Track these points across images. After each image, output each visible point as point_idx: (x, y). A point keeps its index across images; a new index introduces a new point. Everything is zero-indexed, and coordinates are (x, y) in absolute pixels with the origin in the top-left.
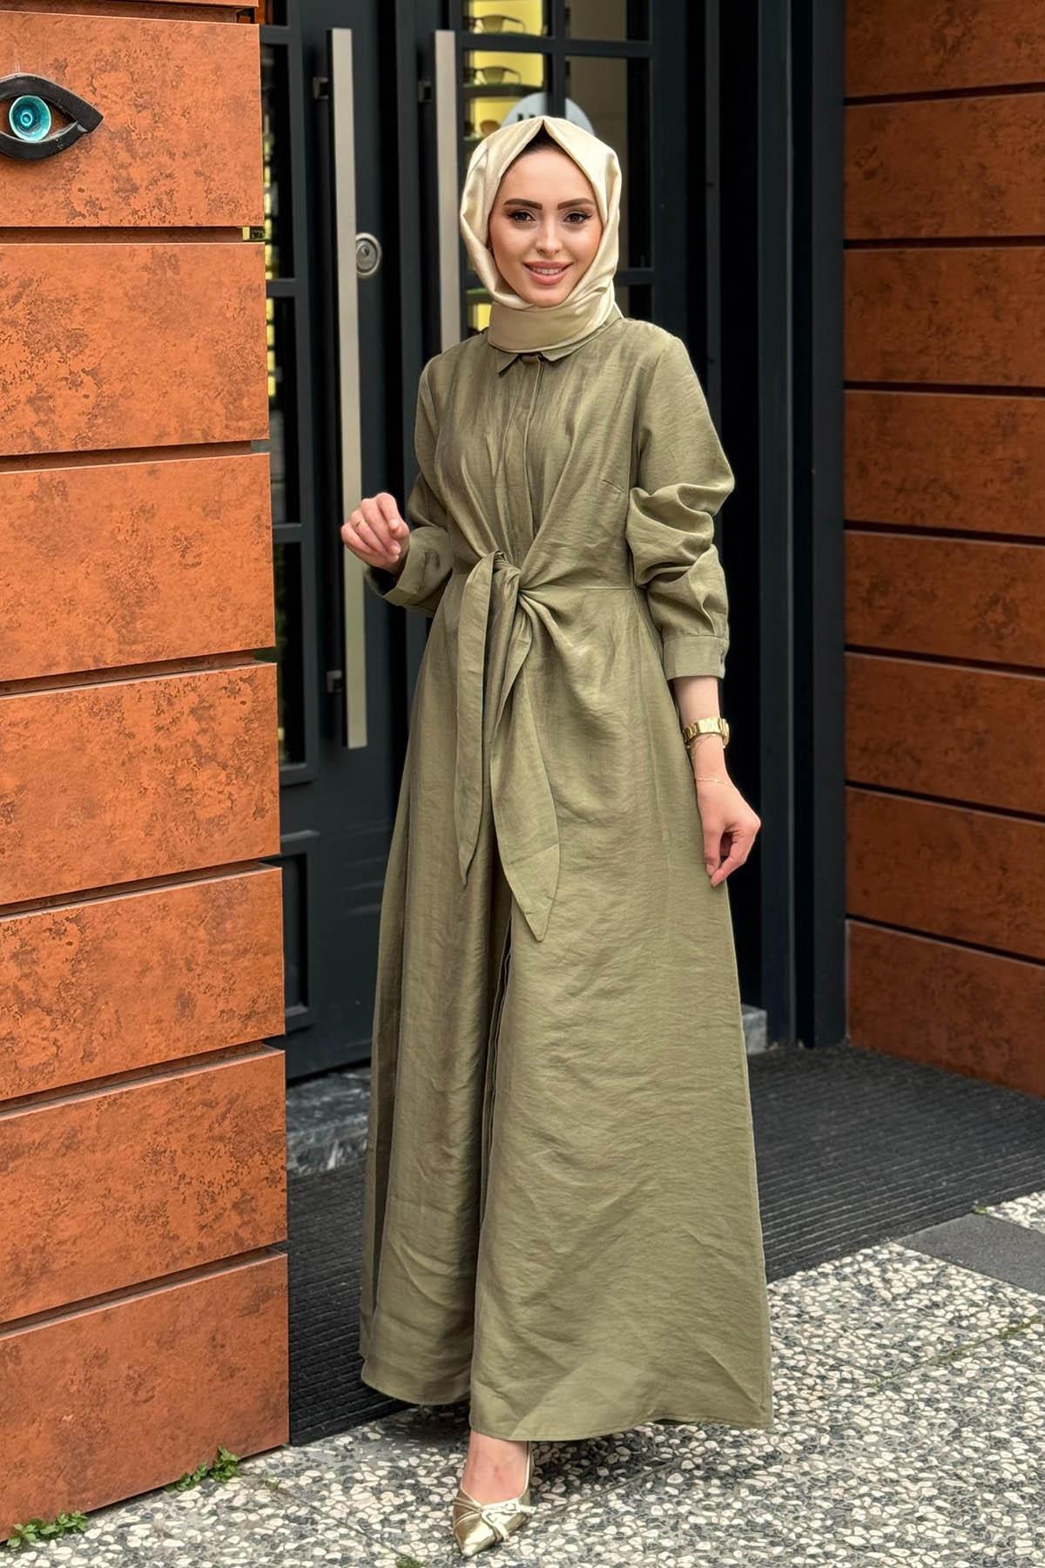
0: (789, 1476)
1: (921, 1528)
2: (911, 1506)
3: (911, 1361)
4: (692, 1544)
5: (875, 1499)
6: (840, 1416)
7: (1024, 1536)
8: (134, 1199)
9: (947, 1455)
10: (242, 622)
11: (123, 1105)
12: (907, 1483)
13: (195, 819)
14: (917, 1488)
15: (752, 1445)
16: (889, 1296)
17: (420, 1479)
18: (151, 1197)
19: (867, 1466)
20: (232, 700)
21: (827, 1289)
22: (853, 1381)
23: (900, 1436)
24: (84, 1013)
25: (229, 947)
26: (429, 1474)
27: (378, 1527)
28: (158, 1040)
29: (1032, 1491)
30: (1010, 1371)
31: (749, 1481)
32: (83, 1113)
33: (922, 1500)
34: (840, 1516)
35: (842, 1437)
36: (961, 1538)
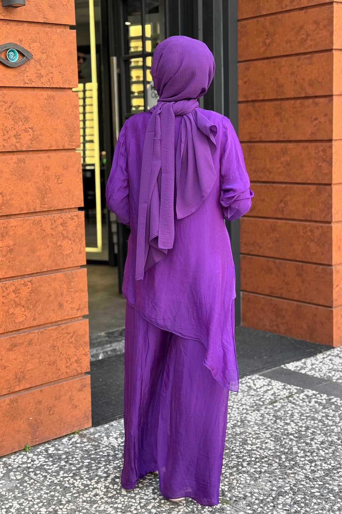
0: (229, 433)
1: (267, 445)
2: (263, 440)
3: (262, 404)
5: (253, 438)
6: (243, 418)
7: (295, 447)
8: (48, 359)
9: (273, 427)
11: (45, 333)
12: (262, 434)
13: (62, 254)
14: (265, 435)
16: (255, 388)
18: (53, 358)
19: (251, 430)
20: (72, 221)
22: (246, 409)
23: (260, 422)
24: (33, 307)
25: (72, 290)
27: (117, 447)
28: (53, 315)
29: (297, 435)
30: (290, 406)
32: (33, 335)
33: (266, 438)
34: (244, 442)
35: (244, 423)
36: (278, 447)
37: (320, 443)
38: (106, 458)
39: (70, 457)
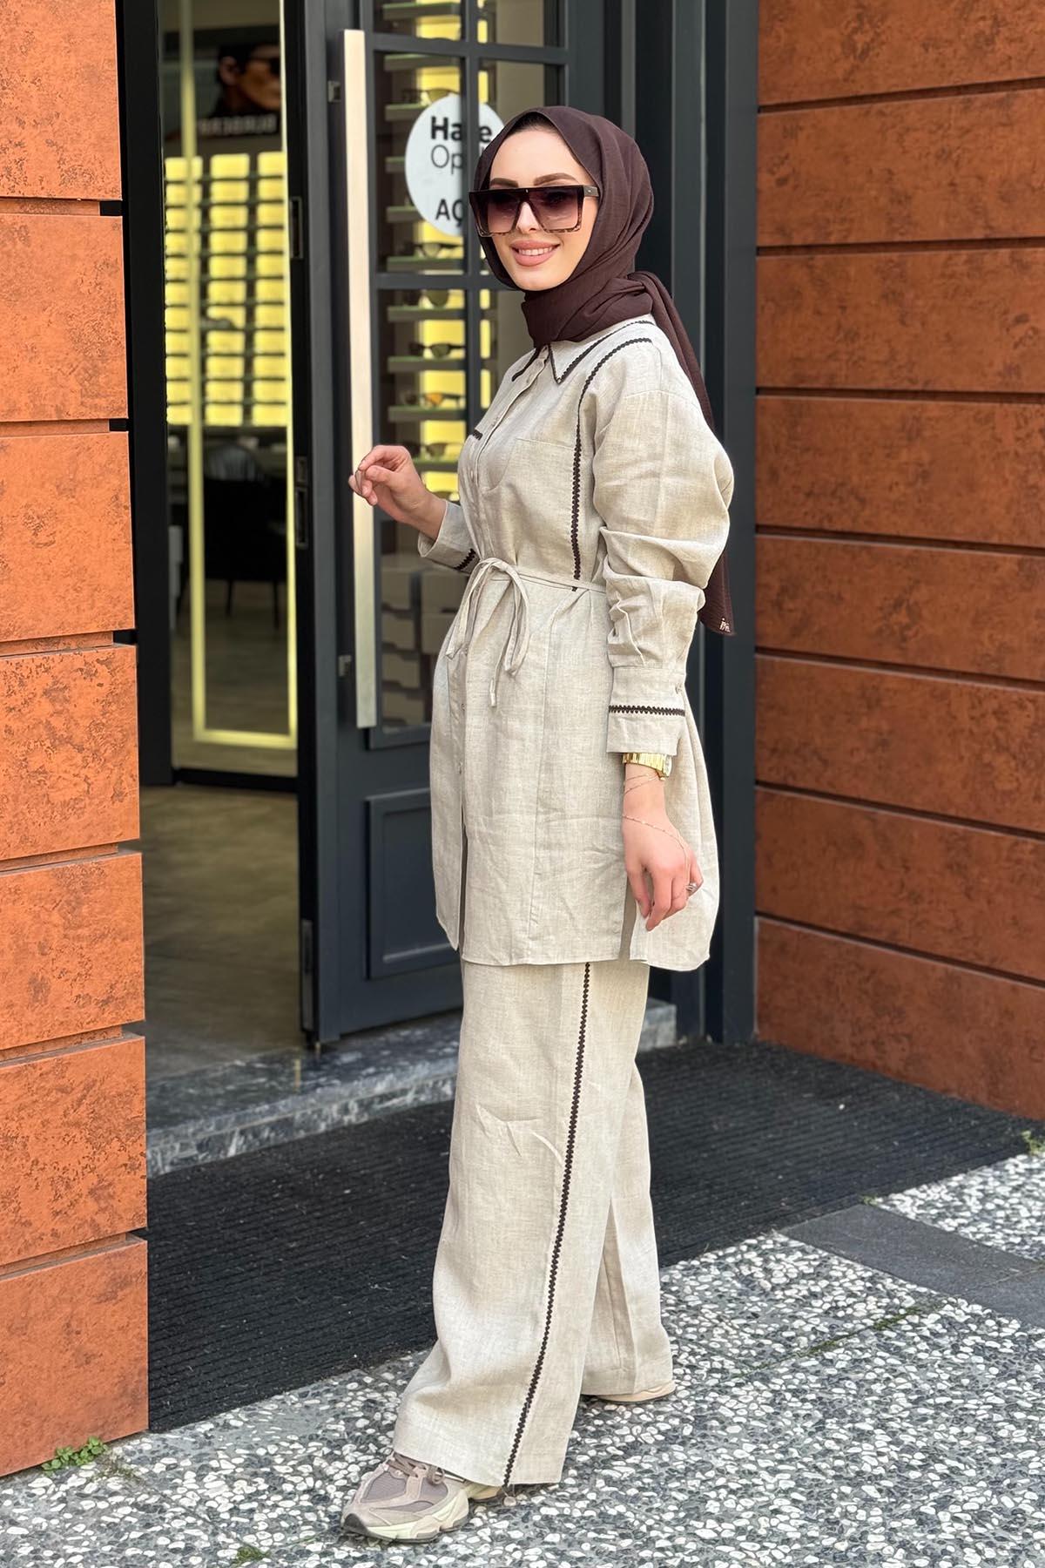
0: (646, 1466)
1: (774, 1522)
2: (766, 1499)
3: (782, 1351)
4: (541, 1535)
5: (732, 1492)
6: (705, 1406)
7: (877, 1531)
9: (808, 1447)
10: (99, 604)
12: (765, 1475)
13: (49, 801)
14: (775, 1480)
15: (613, 1435)
16: (768, 1286)
17: (276, 1468)
18: (3, 1182)
19: (727, 1457)
20: (87, 682)
21: (709, 1278)
22: (723, 1371)
23: (765, 1427)
25: (85, 932)
26: (285, 1462)
27: (226, 1516)
28: (8, 1025)
29: (890, 1484)
30: (881, 1363)
31: (606, 1472)
33: (778, 1492)
34: (694, 1508)
35: (705, 1427)
36: (813, 1532)
37: (969, 1518)
38: (179, 1557)
39: (48, 1553)
